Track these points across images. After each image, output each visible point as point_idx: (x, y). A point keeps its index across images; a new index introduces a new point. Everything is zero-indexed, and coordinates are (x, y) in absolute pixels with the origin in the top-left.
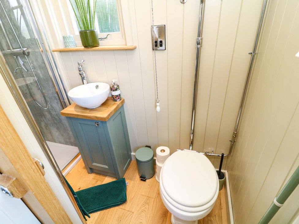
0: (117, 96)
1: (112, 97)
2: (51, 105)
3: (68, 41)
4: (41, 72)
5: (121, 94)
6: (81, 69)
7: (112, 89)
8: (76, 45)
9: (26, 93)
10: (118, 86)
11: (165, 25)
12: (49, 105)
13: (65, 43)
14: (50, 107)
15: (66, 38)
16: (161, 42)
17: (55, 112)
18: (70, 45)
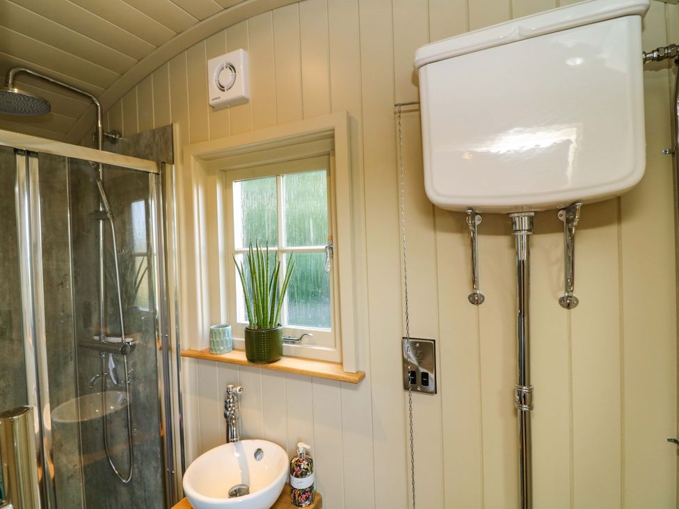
0: (304, 491)
1: (292, 492)
2: (140, 472)
3: (218, 340)
4: (145, 389)
5: (314, 485)
6: (231, 405)
7: (294, 471)
8: (233, 346)
9: (97, 429)
10: (312, 462)
11: (434, 341)
12: (136, 471)
13: (211, 342)
14: (136, 476)
15: (215, 333)
16: (425, 375)
17: (145, 491)
18: (222, 348)
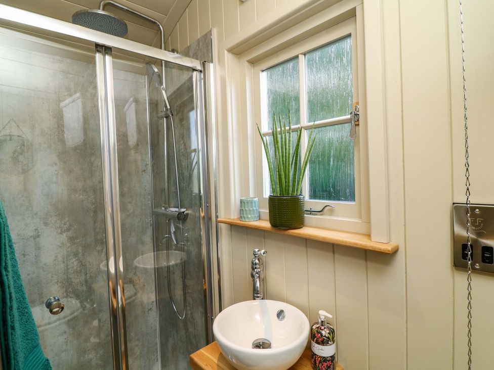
0: (326, 359)
1: (312, 357)
3: (246, 209)
5: (336, 356)
7: (315, 337)
8: (259, 216)
10: (332, 332)
12: (188, 313)
13: (241, 211)
14: (189, 316)
15: (244, 203)
16: (489, 250)
18: (249, 216)
